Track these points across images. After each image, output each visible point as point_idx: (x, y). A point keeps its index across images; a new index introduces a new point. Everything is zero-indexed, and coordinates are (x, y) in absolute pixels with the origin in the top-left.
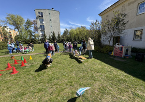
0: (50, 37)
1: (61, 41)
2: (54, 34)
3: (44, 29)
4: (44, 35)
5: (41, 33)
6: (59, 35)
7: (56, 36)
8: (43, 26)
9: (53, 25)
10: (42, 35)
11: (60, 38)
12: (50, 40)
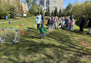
0: (52, 12)
1: (61, 15)
2: (56, 9)
3: (49, 4)
4: (49, 9)
5: (46, 8)
6: (60, 10)
7: (58, 11)
8: (49, 1)
10: (47, 9)
11: (61, 13)
12: (52, 14)
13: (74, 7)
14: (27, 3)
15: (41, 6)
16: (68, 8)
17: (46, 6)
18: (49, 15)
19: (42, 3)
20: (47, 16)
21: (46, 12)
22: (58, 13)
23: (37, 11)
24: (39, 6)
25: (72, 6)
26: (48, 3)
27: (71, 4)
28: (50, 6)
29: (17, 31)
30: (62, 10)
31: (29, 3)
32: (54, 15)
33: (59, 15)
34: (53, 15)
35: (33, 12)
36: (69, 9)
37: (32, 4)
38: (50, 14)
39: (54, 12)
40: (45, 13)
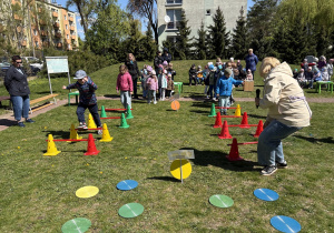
0: (202, 34)
5: (166, 20)
6: (240, 23)
10: (170, 25)
12: (200, 44)
15: (136, 16)
18: (188, 53)
20: (178, 56)
22: (230, 37)
32: (210, 48)
34: (204, 48)
37: (96, 11)
38: (193, 48)
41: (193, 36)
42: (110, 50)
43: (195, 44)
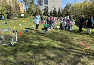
0: (51, 11)
1: (59, 15)
2: (55, 9)
3: (47, 4)
4: (47, 9)
5: (44, 8)
6: (59, 10)
7: (57, 10)
8: (47, 1)
9: (55, 1)
10: (45, 9)
11: (60, 13)
13: (73, 7)
14: (24, 2)
15: (39, 6)
16: (67, 7)
17: (45, 6)
18: (48, 15)
19: (40, 2)
20: (45, 16)
21: (45, 12)
22: (57, 13)
23: (35, 11)
24: (37, 6)
25: (71, 6)
26: (46, 2)
27: (70, 4)
28: (48, 5)
29: (14, 32)
30: (61, 10)
31: (27, 3)
32: (53, 15)
33: (58, 15)
34: (51, 15)
35: (31, 12)
36: (68, 9)
37: (29, 4)
39: (52, 12)
40: (43, 13)
41: (49, 12)
42: (32, 14)
43: (50, 14)
